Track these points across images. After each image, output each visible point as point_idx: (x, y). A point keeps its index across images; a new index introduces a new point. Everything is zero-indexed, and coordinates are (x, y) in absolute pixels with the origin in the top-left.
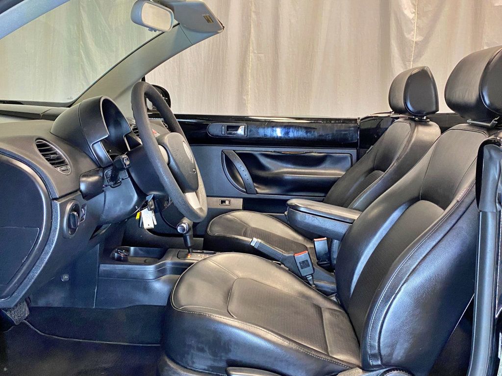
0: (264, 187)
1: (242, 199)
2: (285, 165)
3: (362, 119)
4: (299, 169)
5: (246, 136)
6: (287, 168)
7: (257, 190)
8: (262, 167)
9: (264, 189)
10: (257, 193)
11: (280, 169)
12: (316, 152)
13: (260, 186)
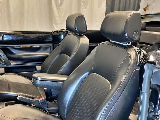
0: (14, 62)
1: (4, 68)
2: (23, 52)
3: (54, 32)
4: (29, 53)
5: (3, 40)
6: (23, 53)
7: (11, 63)
8: (12, 53)
9: (14, 63)
10: (11, 65)
11: (21, 54)
12: (36, 46)
13: (12, 62)
